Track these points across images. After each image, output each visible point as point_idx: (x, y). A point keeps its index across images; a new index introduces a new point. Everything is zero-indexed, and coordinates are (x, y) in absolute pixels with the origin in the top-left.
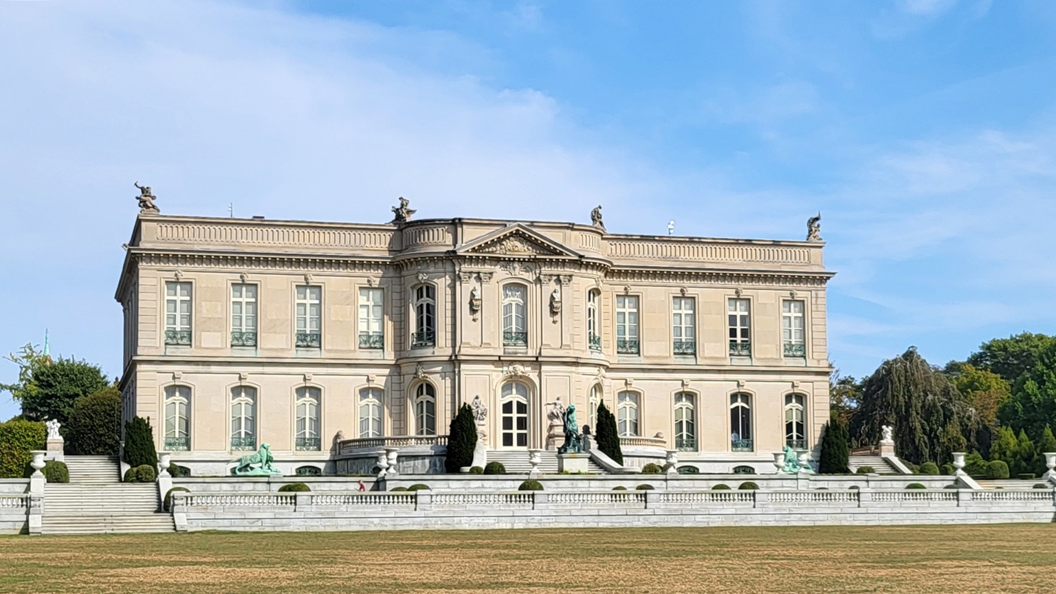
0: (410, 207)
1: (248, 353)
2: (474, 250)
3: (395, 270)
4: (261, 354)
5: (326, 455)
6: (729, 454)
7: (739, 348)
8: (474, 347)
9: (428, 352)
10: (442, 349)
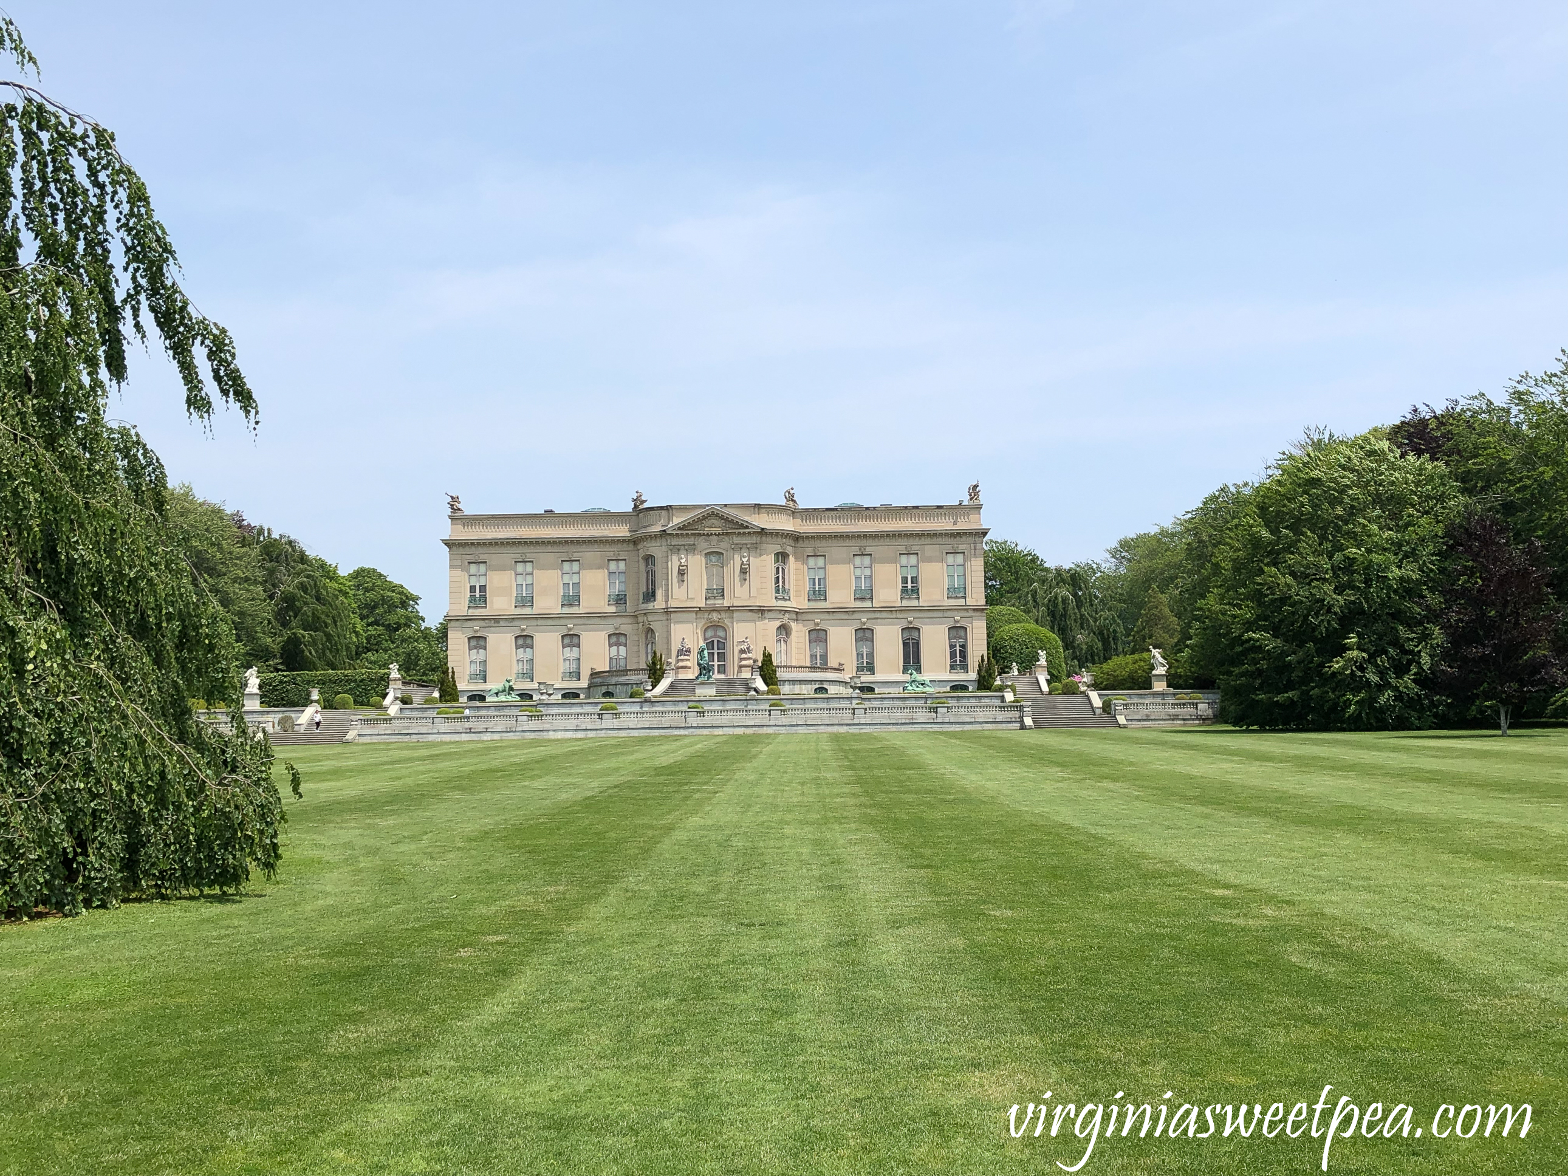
0: (643, 498)
1: (527, 611)
2: (679, 528)
3: (631, 545)
4: (536, 610)
5: (584, 683)
6: (900, 677)
7: (910, 593)
8: (682, 601)
9: (650, 606)
10: (659, 603)
